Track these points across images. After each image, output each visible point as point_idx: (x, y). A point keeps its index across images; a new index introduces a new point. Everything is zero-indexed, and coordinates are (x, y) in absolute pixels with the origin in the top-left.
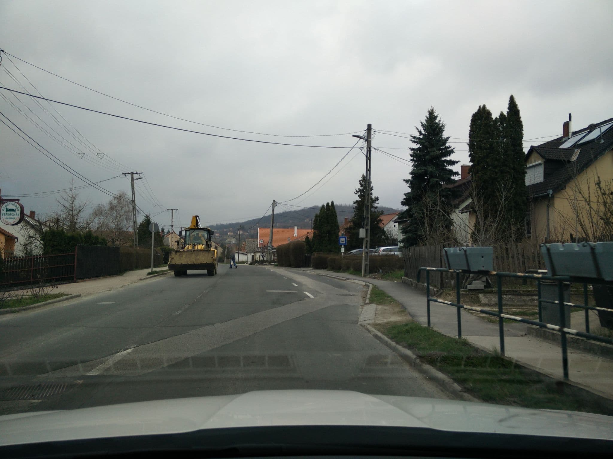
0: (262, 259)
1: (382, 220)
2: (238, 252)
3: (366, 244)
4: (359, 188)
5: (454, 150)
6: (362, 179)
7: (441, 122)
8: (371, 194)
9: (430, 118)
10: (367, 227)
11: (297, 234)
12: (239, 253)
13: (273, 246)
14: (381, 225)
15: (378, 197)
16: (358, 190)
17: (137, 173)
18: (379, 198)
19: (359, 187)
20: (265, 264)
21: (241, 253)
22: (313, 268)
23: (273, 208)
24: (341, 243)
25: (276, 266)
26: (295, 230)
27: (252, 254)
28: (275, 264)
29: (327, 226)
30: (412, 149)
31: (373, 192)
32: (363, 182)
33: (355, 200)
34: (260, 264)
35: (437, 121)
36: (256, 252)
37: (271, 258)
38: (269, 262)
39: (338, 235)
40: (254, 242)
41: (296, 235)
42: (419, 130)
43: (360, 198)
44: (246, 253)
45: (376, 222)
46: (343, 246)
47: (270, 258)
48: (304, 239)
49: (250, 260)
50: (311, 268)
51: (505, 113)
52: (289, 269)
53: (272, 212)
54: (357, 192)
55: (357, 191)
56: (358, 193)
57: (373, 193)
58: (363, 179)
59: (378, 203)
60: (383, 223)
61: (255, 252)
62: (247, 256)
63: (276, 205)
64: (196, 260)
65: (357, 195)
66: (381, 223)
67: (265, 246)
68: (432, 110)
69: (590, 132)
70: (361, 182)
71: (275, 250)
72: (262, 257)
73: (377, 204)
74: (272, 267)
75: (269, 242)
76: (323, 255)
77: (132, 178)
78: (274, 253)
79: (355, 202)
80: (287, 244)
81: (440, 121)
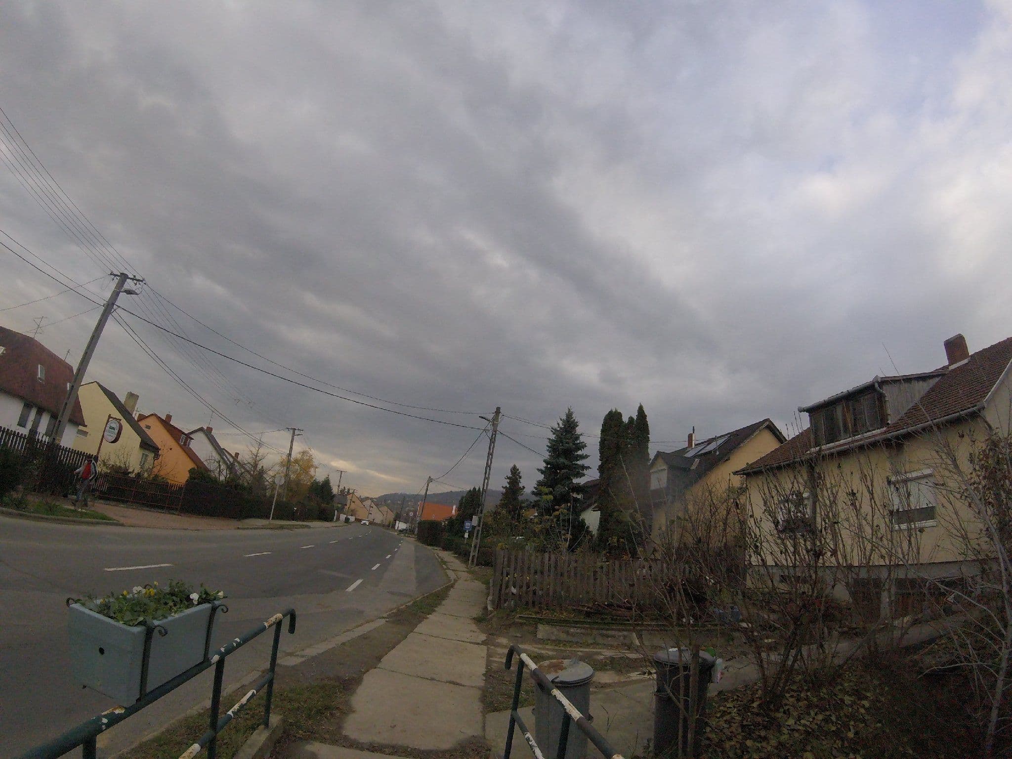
3: (478, 533)
5: (585, 446)
10: (481, 515)
17: (298, 430)
26: (453, 508)
30: (550, 440)
42: (559, 424)
46: (467, 531)
51: (635, 418)
69: (708, 444)
77: (294, 433)
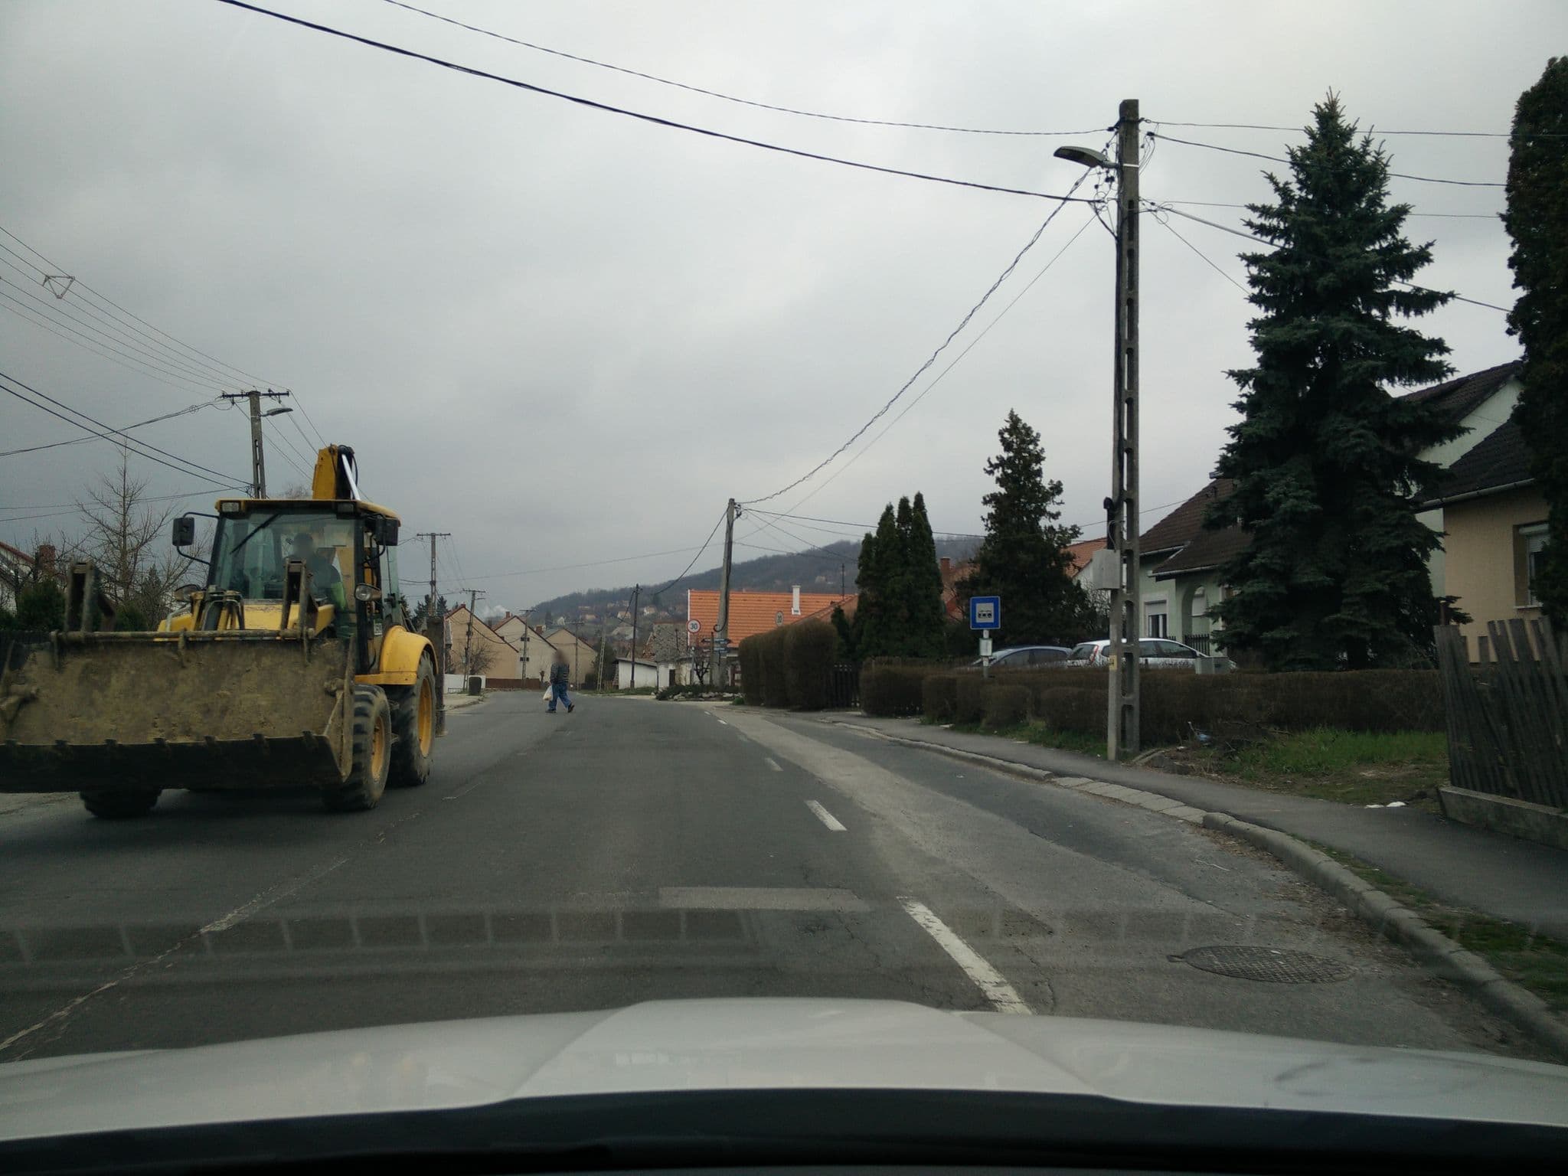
0: (696, 680)
1: (1074, 557)
2: (630, 660)
4: (998, 455)
5: (1430, 250)
6: (1008, 425)
7: (1373, 148)
8: (1039, 473)
9: (1322, 134)
11: (800, 608)
12: (633, 664)
13: (729, 641)
14: (1070, 572)
15: (1060, 483)
16: (997, 462)
17: (270, 394)
18: (1064, 487)
19: (998, 451)
20: (705, 695)
21: (640, 664)
22: (865, 714)
23: (728, 522)
24: (978, 620)
25: (740, 702)
26: (794, 597)
27: (671, 667)
28: (736, 695)
29: (902, 574)
30: (1253, 260)
31: (1044, 465)
32: (1011, 435)
33: (989, 493)
34: (691, 696)
35: (1356, 142)
36: (682, 660)
37: (724, 676)
38: (717, 691)
39: (939, 601)
40: (676, 630)
41: (797, 611)
42: (1281, 185)
43: (1001, 486)
44: (655, 664)
45: (1053, 564)
46: (986, 634)
47: (722, 677)
48: (830, 616)
49: (664, 683)
50: (860, 713)
52: (783, 716)
53: (725, 535)
54: (992, 469)
55: (991, 465)
56: (996, 471)
57: (1043, 471)
58: (1011, 425)
59: (1062, 503)
60: (1077, 564)
61: (680, 661)
62: (658, 672)
63: (738, 516)
64: (207, 711)
65: (993, 478)
66: (1072, 567)
67: (703, 641)
68: (1332, 105)
70: (1006, 435)
71: (736, 655)
72: (698, 674)
73: (1058, 504)
74: (726, 707)
75: (718, 628)
76: (899, 667)
77: (255, 409)
78: (733, 663)
79: (988, 499)
80: (775, 632)
81: (1367, 142)
